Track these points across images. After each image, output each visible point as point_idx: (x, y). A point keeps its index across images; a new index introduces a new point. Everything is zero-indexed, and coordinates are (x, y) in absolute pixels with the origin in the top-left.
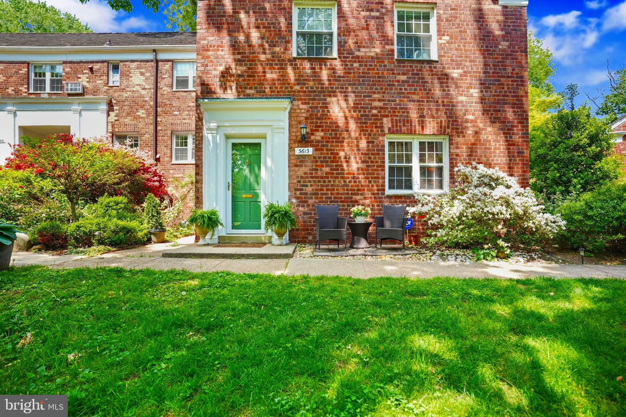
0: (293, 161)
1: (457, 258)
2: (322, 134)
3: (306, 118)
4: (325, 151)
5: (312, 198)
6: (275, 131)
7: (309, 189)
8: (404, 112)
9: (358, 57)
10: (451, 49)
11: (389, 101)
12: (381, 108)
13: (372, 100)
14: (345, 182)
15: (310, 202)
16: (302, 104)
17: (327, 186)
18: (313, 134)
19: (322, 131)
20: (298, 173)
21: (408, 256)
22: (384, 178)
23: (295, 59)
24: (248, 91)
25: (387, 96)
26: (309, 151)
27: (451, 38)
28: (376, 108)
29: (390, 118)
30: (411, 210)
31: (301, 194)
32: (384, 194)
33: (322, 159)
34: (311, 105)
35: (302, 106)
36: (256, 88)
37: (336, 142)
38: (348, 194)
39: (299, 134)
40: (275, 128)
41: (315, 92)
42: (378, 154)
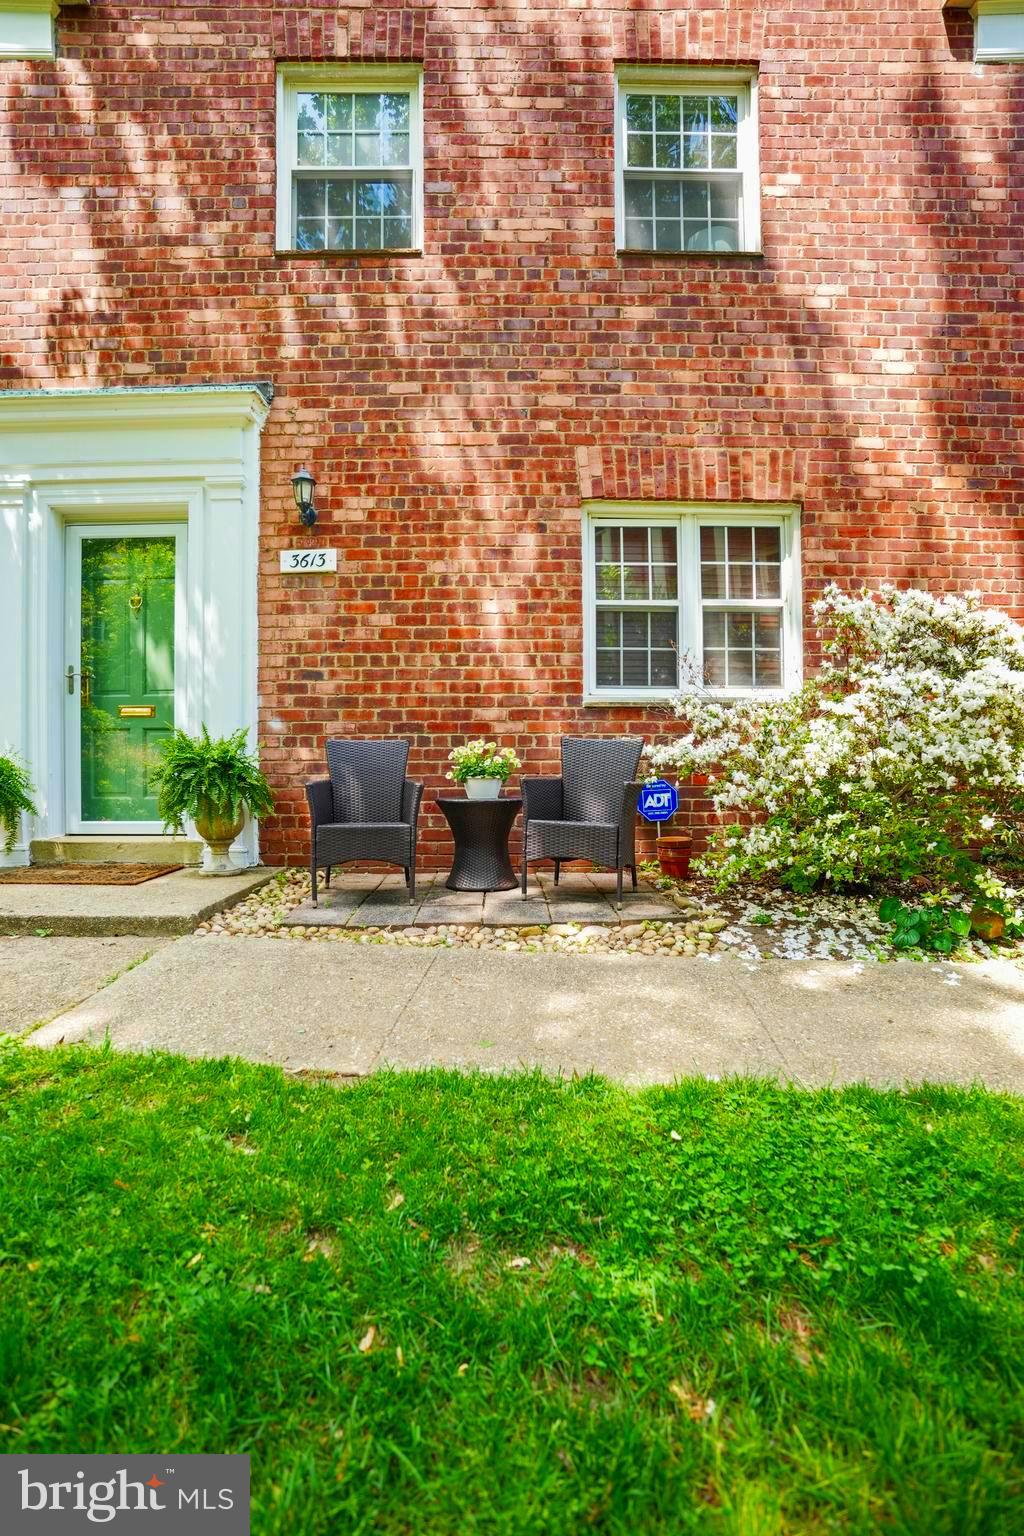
0: (273, 595)
1: (816, 940)
2: (370, 503)
3: (318, 453)
4: (379, 561)
5: (335, 716)
6: (214, 494)
7: (326, 688)
8: (647, 427)
9: (491, 247)
10: (807, 216)
11: (594, 389)
12: (568, 414)
13: (535, 388)
14: (444, 660)
15: (331, 728)
16: (306, 405)
17: (387, 675)
18: (338, 504)
19: (370, 492)
20: (291, 634)
21: (629, 930)
22: (578, 648)
23: (282, 257)
24: (132, 368)
25: (588, 376)
26: (328, 559)
27: (808, 181)
28: (550, 414)
29: (597, 448)
30: (660, 754)
31: (298, 702)
32: (575, 701)
33: (369, 587)
34: (332, 409)
35: (304, 414)
36: (154, 356)
37: (416, 529)
38: (455, 701)
39: (292, 504)
40: (214, 486)
41: (347, 364)
42: (559, 567)
